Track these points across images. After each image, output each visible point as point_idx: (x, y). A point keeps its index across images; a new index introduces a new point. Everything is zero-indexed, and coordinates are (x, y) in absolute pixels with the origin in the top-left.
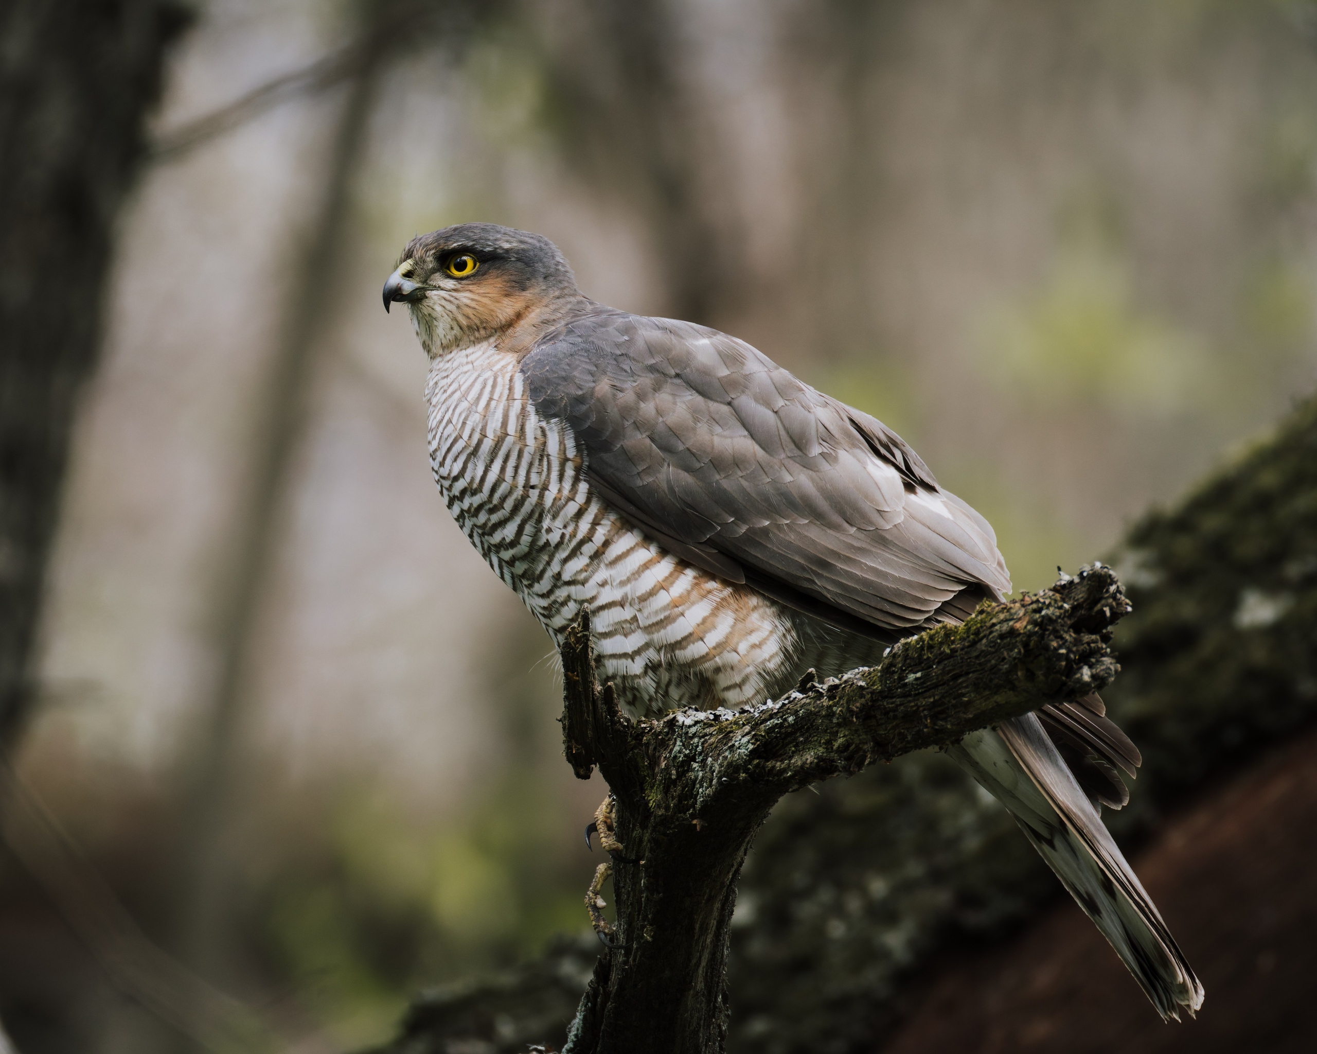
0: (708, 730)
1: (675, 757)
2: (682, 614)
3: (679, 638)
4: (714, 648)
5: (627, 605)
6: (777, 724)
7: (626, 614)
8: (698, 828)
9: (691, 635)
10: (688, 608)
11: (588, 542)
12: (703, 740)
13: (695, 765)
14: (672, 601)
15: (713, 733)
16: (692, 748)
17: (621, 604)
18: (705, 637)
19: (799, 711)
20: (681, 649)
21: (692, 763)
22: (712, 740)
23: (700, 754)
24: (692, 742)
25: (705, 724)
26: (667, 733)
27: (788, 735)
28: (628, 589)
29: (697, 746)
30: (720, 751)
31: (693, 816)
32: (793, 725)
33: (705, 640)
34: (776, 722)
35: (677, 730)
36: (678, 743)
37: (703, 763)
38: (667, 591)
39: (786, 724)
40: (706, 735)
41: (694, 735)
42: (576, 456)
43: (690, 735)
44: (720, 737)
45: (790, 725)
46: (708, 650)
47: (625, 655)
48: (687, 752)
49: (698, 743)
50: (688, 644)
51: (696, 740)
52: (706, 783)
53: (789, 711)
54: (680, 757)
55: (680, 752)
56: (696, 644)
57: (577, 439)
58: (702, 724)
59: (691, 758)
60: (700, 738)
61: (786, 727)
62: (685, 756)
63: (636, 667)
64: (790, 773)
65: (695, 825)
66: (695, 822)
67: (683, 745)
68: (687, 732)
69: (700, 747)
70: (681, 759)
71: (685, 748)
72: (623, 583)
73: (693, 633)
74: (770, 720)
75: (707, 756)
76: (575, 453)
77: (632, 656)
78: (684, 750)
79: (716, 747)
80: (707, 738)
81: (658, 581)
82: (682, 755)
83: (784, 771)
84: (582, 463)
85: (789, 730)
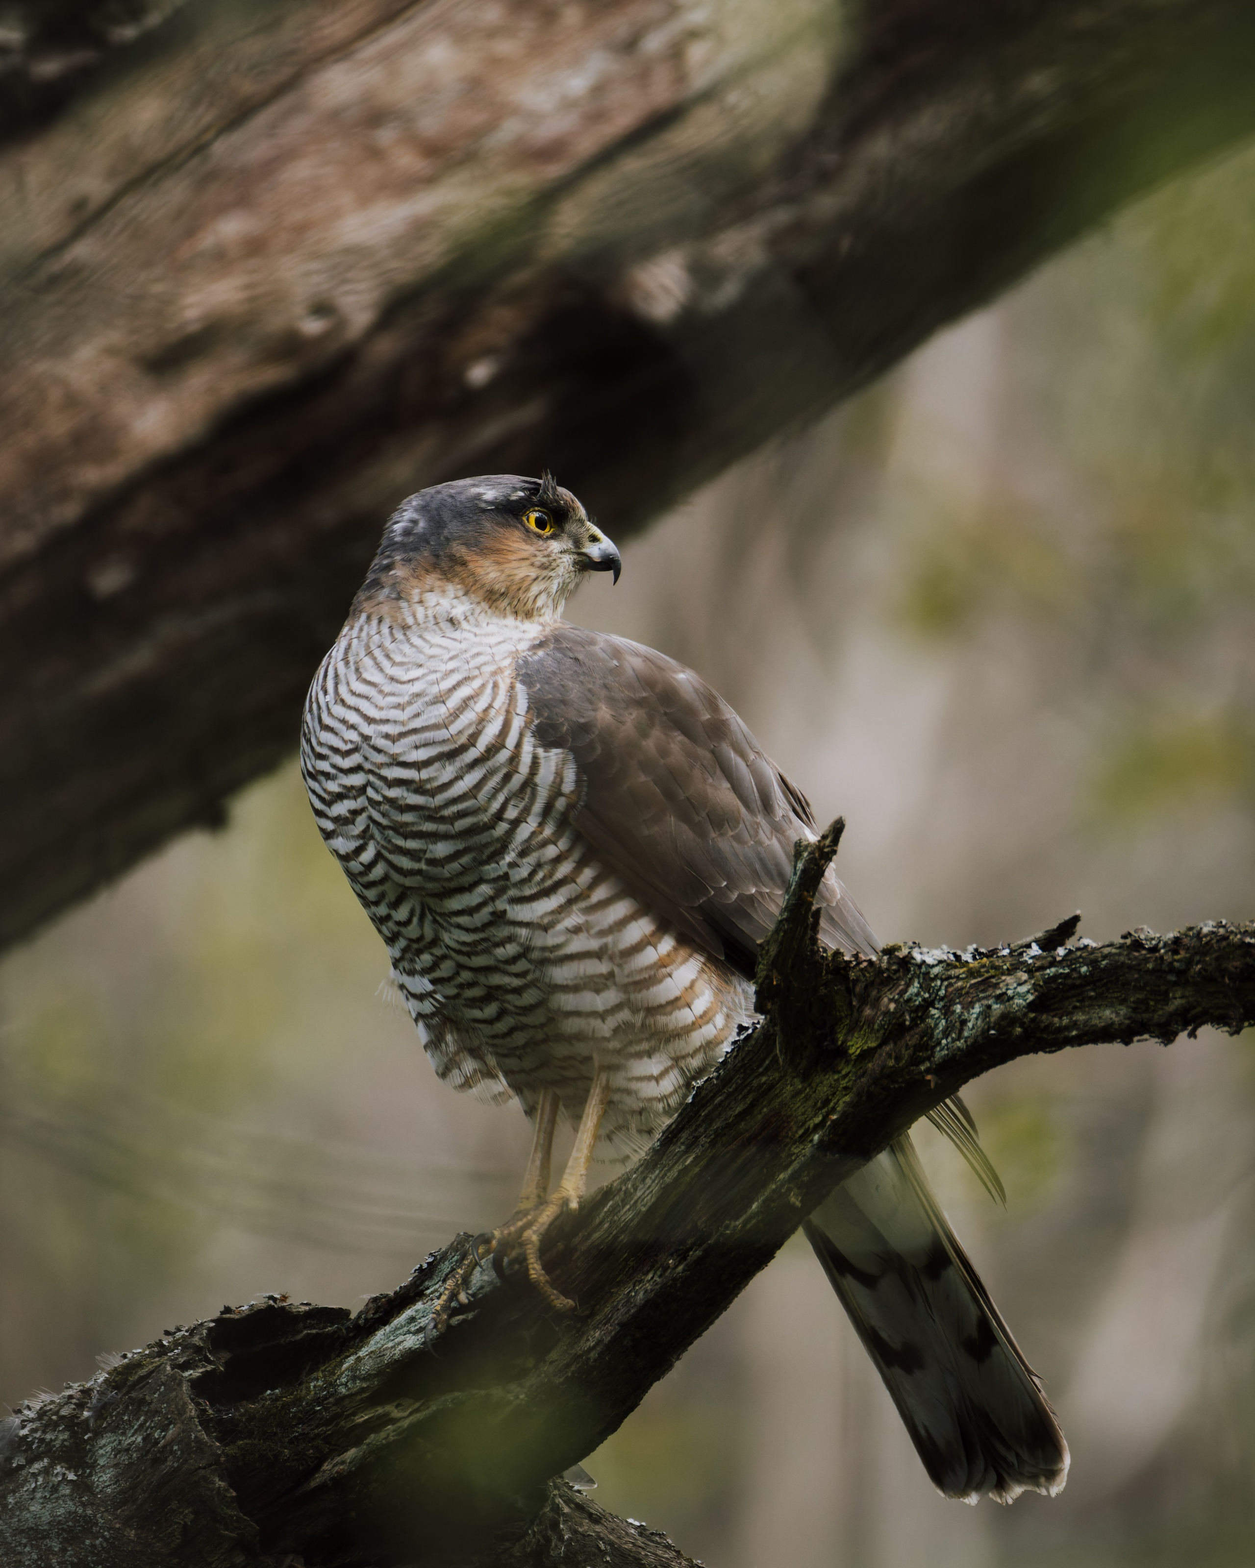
0: (953, 973)
1: (909, 1000)
2: (670, 975)
3: (663, 1002)
4: (701, 1017)
5: (605, 957)
6: (1062, 974)
7: (602, 968)
8: (932, 1085)
9: (677, 999)
10: (676, 969)
11: (570, 883)
12: (946, 983)
13: (933, 1011)
14: (660, 959)
15: (961, 976)
16: (933, 991)
17: (598, 955)
18: (692, 1003)
19: (1099, 962)
20: (665, 1014)
21: (931, 1009)
22: (960, 984)
23: (942, 999)
24: (933, 985)
25: (948, 965)
26: (896, 971)
27: (1073, 987)
28: (609, 939)
29: (939, 989)
30: (973, 998)
31: (928, 1071)
32: (1086, 976)
33: (692, 1007)
34: (1061, 971)
35: (912, 969)
36: (916, 984)
37: (947, 1011)
38: (655, 948)
39: (1075, 975)
40: (949, 977)
41: (936, 976)
42: (572, 792)
43: (932, 976)
44: (973, 981)
45: (1081, 976)
46: (694, 1019)
47: (594, 1014)
48: (927, 995)
49: (941, 986)
50: (674, 1010)
51: (939, 983)
52: (955, 1033)
53: (1081, 960)
54: (915, 1001)
55: (918, 994)
56: (682, 1010)
57: (578, 774)
58: (944, 965)
59: (929, 1004)
60: (942, 980)
61: (1075, 979)
62: (924, 1000)
63: (605, 1028)
64: (1074, 1033)
65: (929, 1081)
66: (929, 1077)
67: (921, 987)
68: (929, 973)
69: (943, 992)
70: (917, 1003)
71: (923, 990)
72: (602, 933)
73: (680, 997)
74: (1049, 967)
75: (952, 1002)
76: (572, 789)
77: (602, 1016)
78: (922, 993)
79: (968, 993)
80: (953, 981)
81: (646, 936)
82: (920, 999)
83: (1067, 1028)
84: (577, 802)
85: (1078, 982)
